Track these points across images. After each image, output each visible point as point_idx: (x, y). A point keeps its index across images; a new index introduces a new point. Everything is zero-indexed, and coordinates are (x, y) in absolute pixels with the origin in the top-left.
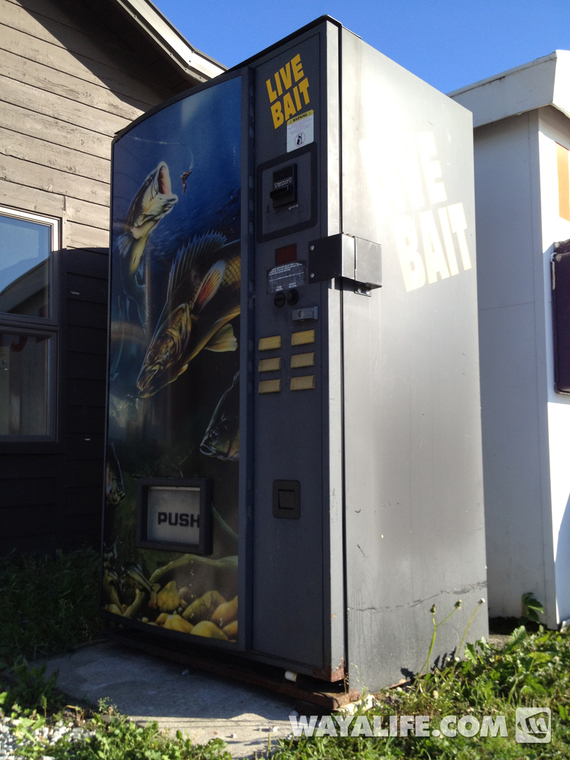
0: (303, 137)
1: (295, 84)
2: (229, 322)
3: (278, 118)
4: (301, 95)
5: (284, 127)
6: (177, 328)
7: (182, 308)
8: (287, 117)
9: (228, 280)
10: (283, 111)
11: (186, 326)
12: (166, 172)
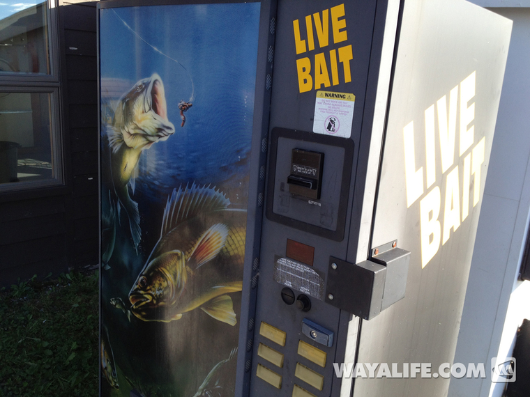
0: (336, 122)
1: (333, 46)
2: (229, 294)
3: (305, 81)
4: (340, 66)
5: (311, 95)
6: (172, 272)
7: (177, 254)
8: (318, 86)
9: (229, 249)
10: (312, 73)
11: (181, 275)
12: (161, 89)
